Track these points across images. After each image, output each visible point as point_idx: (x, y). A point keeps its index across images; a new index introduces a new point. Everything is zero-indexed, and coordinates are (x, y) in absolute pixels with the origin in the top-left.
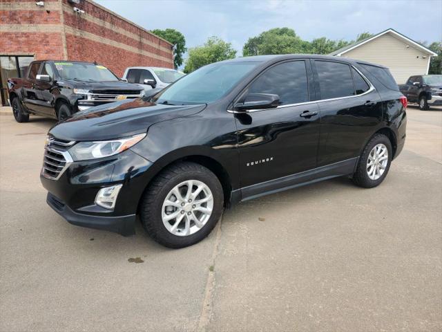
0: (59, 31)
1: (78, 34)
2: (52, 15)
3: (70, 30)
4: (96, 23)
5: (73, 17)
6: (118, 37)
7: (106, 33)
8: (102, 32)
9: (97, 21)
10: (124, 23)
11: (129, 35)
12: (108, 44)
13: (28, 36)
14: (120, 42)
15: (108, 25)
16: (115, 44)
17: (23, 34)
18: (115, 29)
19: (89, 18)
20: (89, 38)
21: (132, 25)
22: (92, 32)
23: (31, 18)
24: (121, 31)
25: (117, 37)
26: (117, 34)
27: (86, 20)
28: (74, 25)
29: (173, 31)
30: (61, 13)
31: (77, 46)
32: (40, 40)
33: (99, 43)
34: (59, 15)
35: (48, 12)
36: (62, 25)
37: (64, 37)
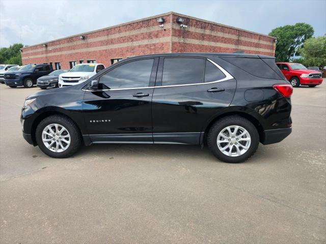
0: (169, 41)
1: (182, 41)
2: (167, 32)
3: (176, 40)
4: (197, 32)
5: (180, 31)
6: (217, 39)
7: (205, 37)
8: (203, 37)
9: (199, 31)
10: (223, 28)
11: (227, 36)
12: (206, 44)
13: (155, 46)
14: (218, 42)
15: (208, 32)
16: (213, 44)
17: (153, 44)
18: (214, 34)
19: (192, 29)
20: (190, 43)
21: (231, 28)
22: (193, 38)
23: (157, 34)
24: (220, 34)
25: (215, 39)
26: (215, 37)
27: (189, 32)
28: (179, 36)
29: (302, 25)
30: (171, 29)
31: (180, 48)
32: (160, 47)
33: (199, 45)
34: (170, 31)
35: (165, 30)
36: (170, 37)
37: (171, 44)
